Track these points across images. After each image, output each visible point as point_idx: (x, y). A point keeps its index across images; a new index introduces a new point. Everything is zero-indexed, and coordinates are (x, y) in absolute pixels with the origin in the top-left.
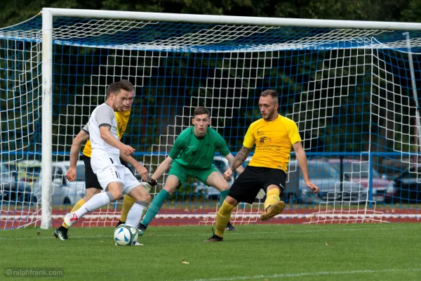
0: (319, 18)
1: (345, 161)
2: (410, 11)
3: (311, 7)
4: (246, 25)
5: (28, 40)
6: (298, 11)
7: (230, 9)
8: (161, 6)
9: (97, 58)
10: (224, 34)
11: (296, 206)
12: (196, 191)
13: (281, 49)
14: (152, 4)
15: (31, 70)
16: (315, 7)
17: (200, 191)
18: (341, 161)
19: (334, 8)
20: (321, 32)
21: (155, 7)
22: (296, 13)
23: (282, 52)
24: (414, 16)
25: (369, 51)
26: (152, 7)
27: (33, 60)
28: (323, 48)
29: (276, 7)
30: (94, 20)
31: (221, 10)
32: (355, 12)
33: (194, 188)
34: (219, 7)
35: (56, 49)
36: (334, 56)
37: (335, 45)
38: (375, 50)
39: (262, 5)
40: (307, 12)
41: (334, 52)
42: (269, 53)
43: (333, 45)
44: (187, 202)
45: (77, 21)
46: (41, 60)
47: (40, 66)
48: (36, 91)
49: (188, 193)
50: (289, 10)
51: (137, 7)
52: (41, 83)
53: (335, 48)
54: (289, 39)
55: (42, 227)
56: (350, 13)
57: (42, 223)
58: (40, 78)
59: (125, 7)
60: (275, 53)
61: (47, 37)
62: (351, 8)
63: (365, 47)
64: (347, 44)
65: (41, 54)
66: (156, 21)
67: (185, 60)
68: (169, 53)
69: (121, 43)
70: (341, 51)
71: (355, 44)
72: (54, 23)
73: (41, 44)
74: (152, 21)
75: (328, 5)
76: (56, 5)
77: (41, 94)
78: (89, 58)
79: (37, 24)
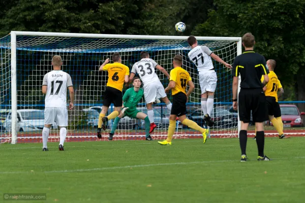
0: (150, 35)
1: (163, 107)
2: (195, 31)
3: (145, 30)
4: (115, 39)
5: (4, 47)
6: (139, 31)
7: (104, 30)
8: (69, 30)
9: (35, 56)
10: (104, 43)
11: (140, 131)
12: (88, 124)
13: (133, 50)
14: (65, 28)
15: (5, 63)
16: (148, 29)
17: (90, 124)
18: (162, 108)
19: (157, 30)
20: (153, 42)
21: (66, 30)
22: (137, 33)
23: (133, 52)
24: (198, 34)
25: (177, 51)
26: (64, 30)
27: (6, 58)
28: (154, 50)
29: (127, 29)
30: (37, 37)
31: (99, 32)
32: (168, 32)
33: (87, 122)
34: (98, 30)
35: (18, 52)
36: (160, 54)
37: (160, 48)
38: (180, 51)
39: (120, 29)
40: (144, 32)
41: (160, 52)
42: (127, 53)
43: (159, 48)
44: (83, 129)
45: (28, 38)
46: (10, 58)
47: (10, 61)
48: (8, 74)
49: (84, 125)
50: (134, 31)
51: (56, 30)
52: (10, 69)
53: (160, 50)
54: (137, 46)
55: (12, 143)
56: (165, 32)
57: (12, 141)
58: (10, 67)
59: (51, 30)
60: (130, 52)
61: (13, 46)
62: (165, 30)
63: (176, 49)
64: (167, 47)
65: (10, 55)
66: (69, 37)
67: (80, 57)
68: (76, 53)
69: (51, 49)
70: (163, 51)
71: (170, 48)
72: (17, 39)
73: (10, 50)
74: (67, 37)
75: (154, 28)
76: (14, 29)
77: (10, 75)
78: (31, 56)
79: (8, 39)
